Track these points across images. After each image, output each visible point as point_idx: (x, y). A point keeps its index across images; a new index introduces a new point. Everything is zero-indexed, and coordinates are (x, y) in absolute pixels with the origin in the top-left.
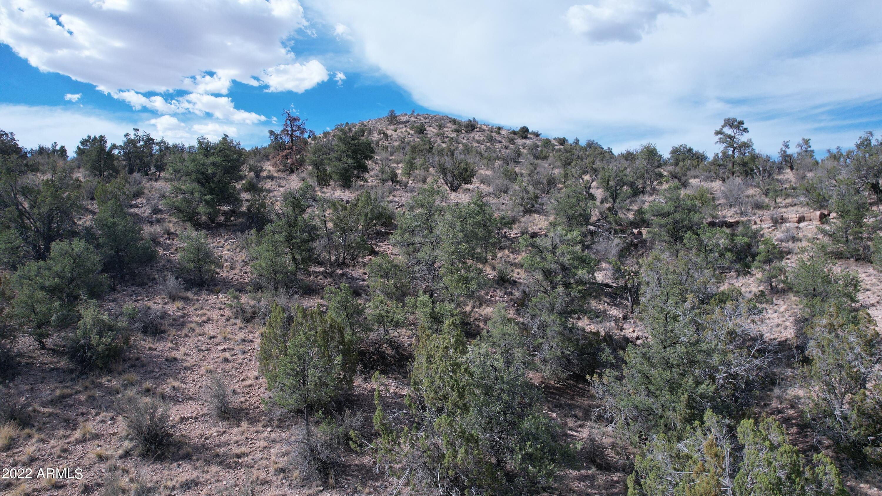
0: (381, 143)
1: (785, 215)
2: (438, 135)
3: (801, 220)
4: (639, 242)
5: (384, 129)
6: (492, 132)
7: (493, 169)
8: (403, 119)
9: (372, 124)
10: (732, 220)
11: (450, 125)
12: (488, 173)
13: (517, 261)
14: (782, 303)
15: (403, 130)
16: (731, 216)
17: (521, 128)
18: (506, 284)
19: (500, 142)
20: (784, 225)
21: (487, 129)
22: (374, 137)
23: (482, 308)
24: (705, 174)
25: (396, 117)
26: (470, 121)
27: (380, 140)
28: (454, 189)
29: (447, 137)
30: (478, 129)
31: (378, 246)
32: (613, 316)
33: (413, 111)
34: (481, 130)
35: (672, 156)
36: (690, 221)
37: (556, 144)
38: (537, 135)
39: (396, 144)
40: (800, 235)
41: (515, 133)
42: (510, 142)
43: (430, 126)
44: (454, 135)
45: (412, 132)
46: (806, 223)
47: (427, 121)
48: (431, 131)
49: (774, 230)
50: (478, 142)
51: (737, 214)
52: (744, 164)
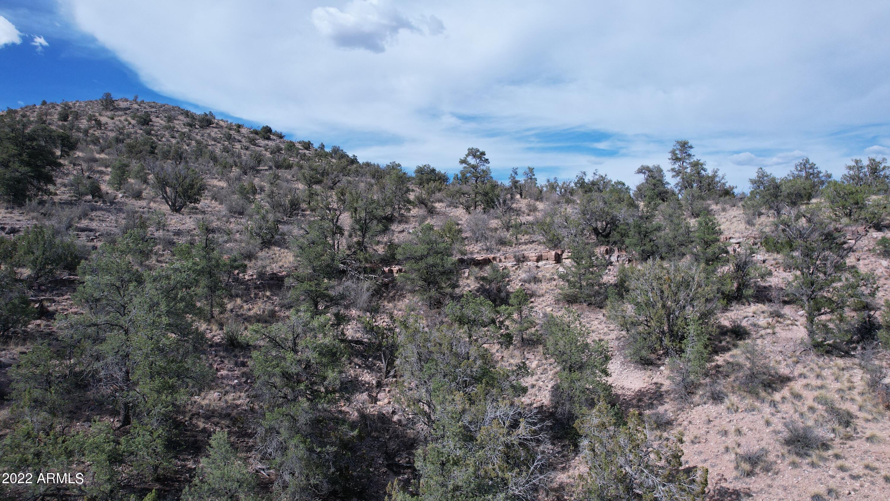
0: (91, 131)
1: (526, 253)
2: (166, 128)
3: (539, 259)
4: (390, 282)
5: (97, 114)
6: (230, 129)
7: (228, 180)
8: (123, 105)
9: (79, 106)
10: (479, 257)
11: (181, 117)
12: (223, 184)
13: (251, 313)
14: (533, 357)
15: (123, 118)
16: (478, 253)
17: (264, 128)
18: (237, 351)
19: (240, 141)
20: (525, 264)
21: (225, 126)
22: (82, 124)
23: (203, 394)
24: (450, 199)
25: (113, 102)
26: (206, 115)
27: (90, 128)
28: (176, 209)
29: (178, 131)
30: (214, 125)
31: (54, 301)
32: (366, 383)
33: (136, 97)
34: (218, 126)
35: (417, 176)
36: (443, 266)
37: (300, 147)
38: (281, 136)
39: (112, 135)
40: (540, 275)
41: (256, 132)
42: (250, 142)
43: (157, 117)
44: (186, 130)
45: (133, 122)
46: (544, 262)
47: (154, 110)
48: (159, 122)
49: (516, 269)
50: (215, 139)
51: (483, 250)
52: (486, 194)
